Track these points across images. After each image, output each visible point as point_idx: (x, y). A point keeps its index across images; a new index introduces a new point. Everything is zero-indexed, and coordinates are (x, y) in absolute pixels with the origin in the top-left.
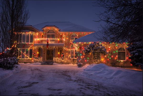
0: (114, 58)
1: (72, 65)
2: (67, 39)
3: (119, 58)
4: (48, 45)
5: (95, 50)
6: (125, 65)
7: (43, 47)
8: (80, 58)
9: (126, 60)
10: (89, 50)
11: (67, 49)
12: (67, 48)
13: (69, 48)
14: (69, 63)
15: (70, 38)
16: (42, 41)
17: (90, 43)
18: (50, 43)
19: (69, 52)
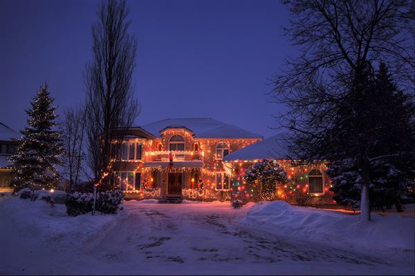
0: (301, 189)
1: (218, 203)
2: (209, 151)
3: (312, 190)
4: (171, 164)
5: (266, 175)
6: (324, 203)
7: (163, 167)
8: (237, 191)
9: (324, 193)
10: (253, 175)
11: (209, 173)
12: (209, 170)
13: (212, 170)
14: (211, 200)
15: (213, 151)
16: (159, 157)
17: (256, 161)
18: (175, 160)
19: (212, 179)
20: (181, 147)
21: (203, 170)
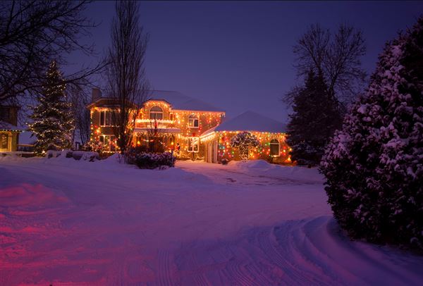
0: (265, 152)
1: (190, 161)
2: (183, 121)
3: (272, 153)
4: (156, 130)
5: (246, 142)
6: (279, 161)
7: (149, 132)
8: (223, 152)
9: (279, 155)
10: (238, 142)
11: (183, 138)
12: (183, 135)
13: (186, 136)
14: (185, 159)
15: (186, 121)
16: (147, 124)
17: (237, 132)
18: (159, 127)
19: (185, 142)
20: (160, 117)
21: (179, 136)
